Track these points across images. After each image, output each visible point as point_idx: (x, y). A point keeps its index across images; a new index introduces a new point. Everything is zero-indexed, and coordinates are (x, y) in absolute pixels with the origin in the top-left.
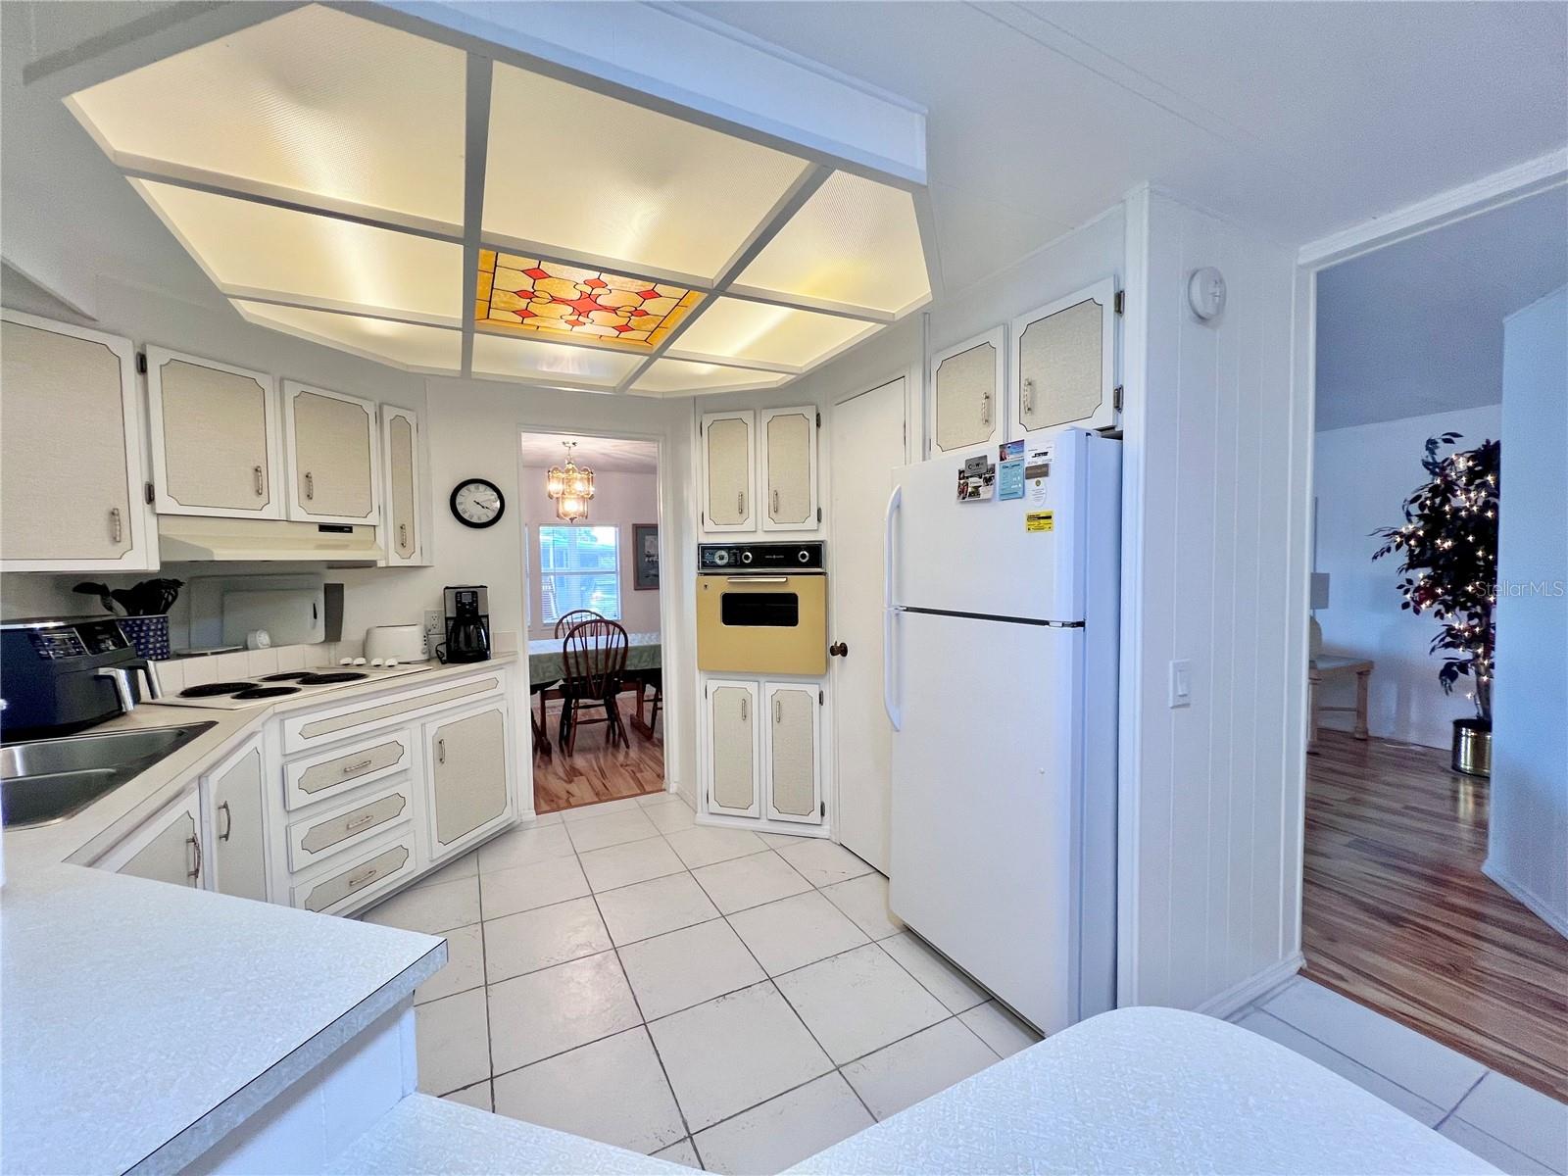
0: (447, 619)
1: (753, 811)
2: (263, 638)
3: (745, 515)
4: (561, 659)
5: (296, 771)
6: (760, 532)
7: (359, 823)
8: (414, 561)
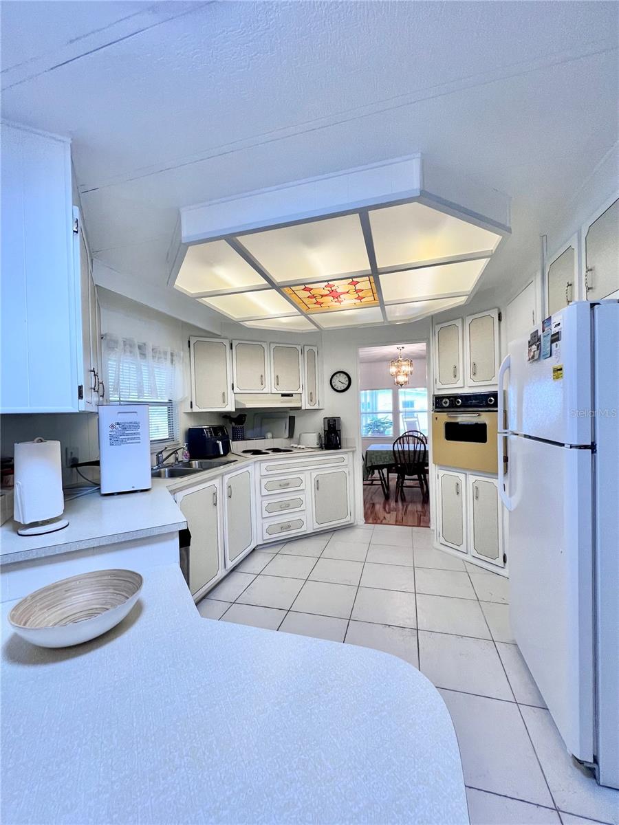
0: (325, 431)
1: (463, 548)
2: (269, 435)
3: (457, 378)
4: (392, 453)
5: (264, 481)
6: (466, 387)
7: (285, 506)
8: (316, 407)
